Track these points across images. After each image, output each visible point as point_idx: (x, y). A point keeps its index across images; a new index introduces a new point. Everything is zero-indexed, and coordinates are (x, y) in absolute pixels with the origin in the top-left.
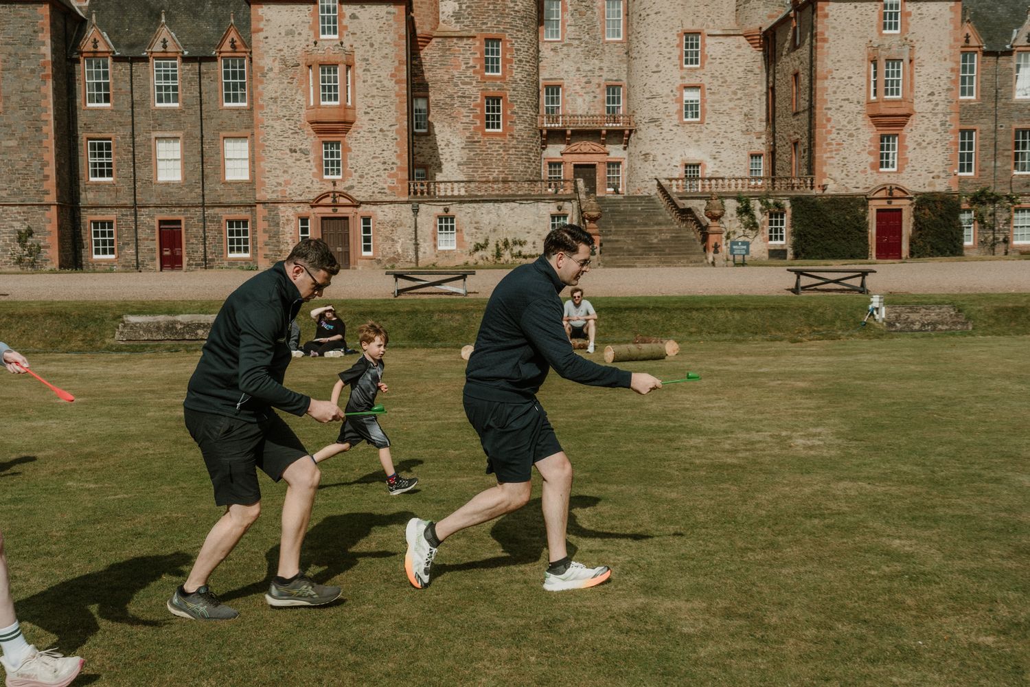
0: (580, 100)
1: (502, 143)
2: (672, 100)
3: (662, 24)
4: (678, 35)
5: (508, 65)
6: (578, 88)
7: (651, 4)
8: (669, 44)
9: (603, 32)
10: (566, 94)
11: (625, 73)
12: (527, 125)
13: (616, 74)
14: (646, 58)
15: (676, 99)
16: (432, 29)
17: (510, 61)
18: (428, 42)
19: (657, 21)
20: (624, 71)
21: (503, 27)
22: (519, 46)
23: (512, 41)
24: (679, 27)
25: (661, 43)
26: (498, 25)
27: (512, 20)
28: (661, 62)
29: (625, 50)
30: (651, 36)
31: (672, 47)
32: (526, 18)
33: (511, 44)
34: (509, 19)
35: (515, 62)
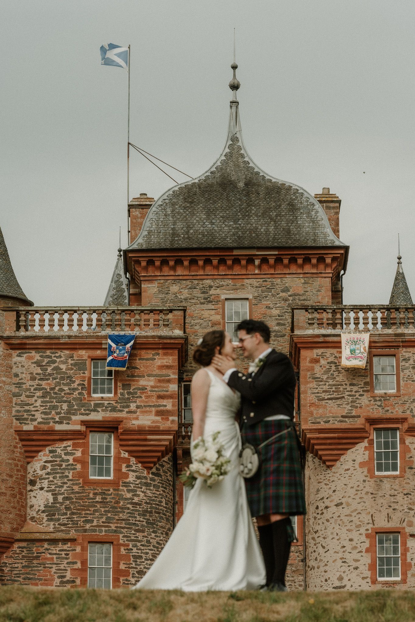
3: (345, 519)
4: (367, 536)
5: (121, 579)
7: (331, 492)
8: (355, 548)
14: (326, 568)
16: (13, 529)
17: (126, 573)
18: (9, 548)
19: (339, 516)
20: (300, 585)
21: (116, 525)
22: (140, 551)
23: (128, 546)
24: (368, 523)
25: (344, 547)
26: (109, 523)
27: (129, 517)
28: (346, 574)
29: (300, 556)
30: (331, 537)
31: (361, 552)
32: (151, 512)
33: (128, 549)
34: (125, 514)
35: (133, 574)
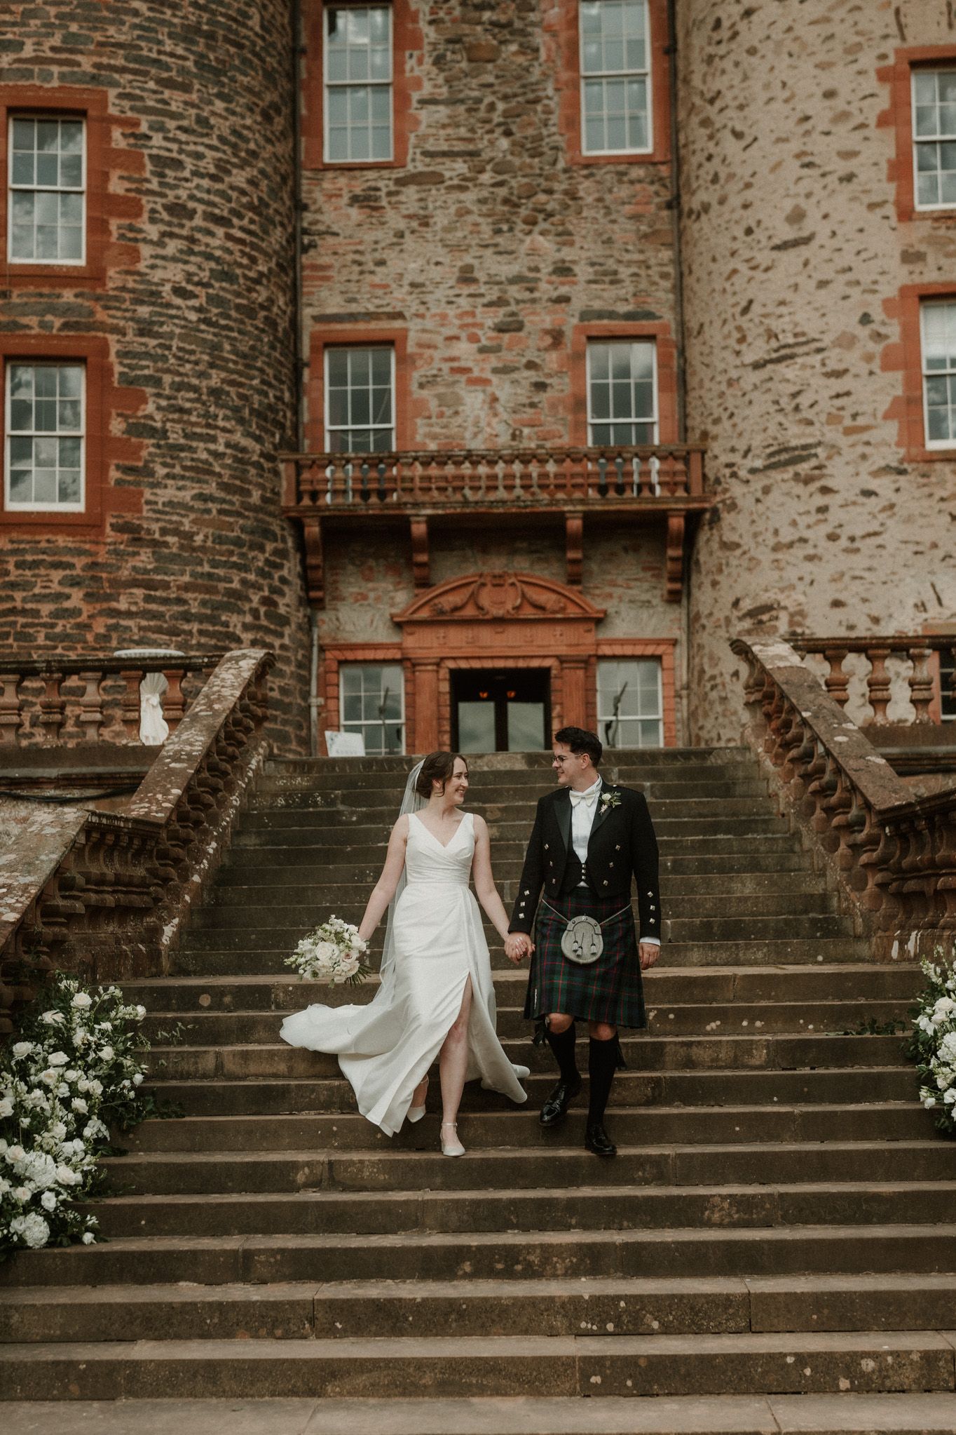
0: (473, 402)
1: (79, 562)
2: (869, 358)
3: (811, 35)
4: (883, 75)
5: (114, 224)
6: (464, 349)
8: (843, 116)
9: (572, 123)
10: (416, 376)
11: (667, 284)
12: (211, 488)
13: (627, 289)
15: (886, 355)
17: (129, 207)
19: (790, 29)
20: (664, 276)
21: (96, 59)
22: (175, 147)
23: (136, 124)
24: (886, 37)
25: (807, 118)
26: (72, 51)
27: (139, 37)
28: (813, 200)
29: (663, 192)
30: (764, 96)
31: (862, 126)
32: (211, 36)
33: (133, 135)
34: (125, 29)
35: (153, 211)
